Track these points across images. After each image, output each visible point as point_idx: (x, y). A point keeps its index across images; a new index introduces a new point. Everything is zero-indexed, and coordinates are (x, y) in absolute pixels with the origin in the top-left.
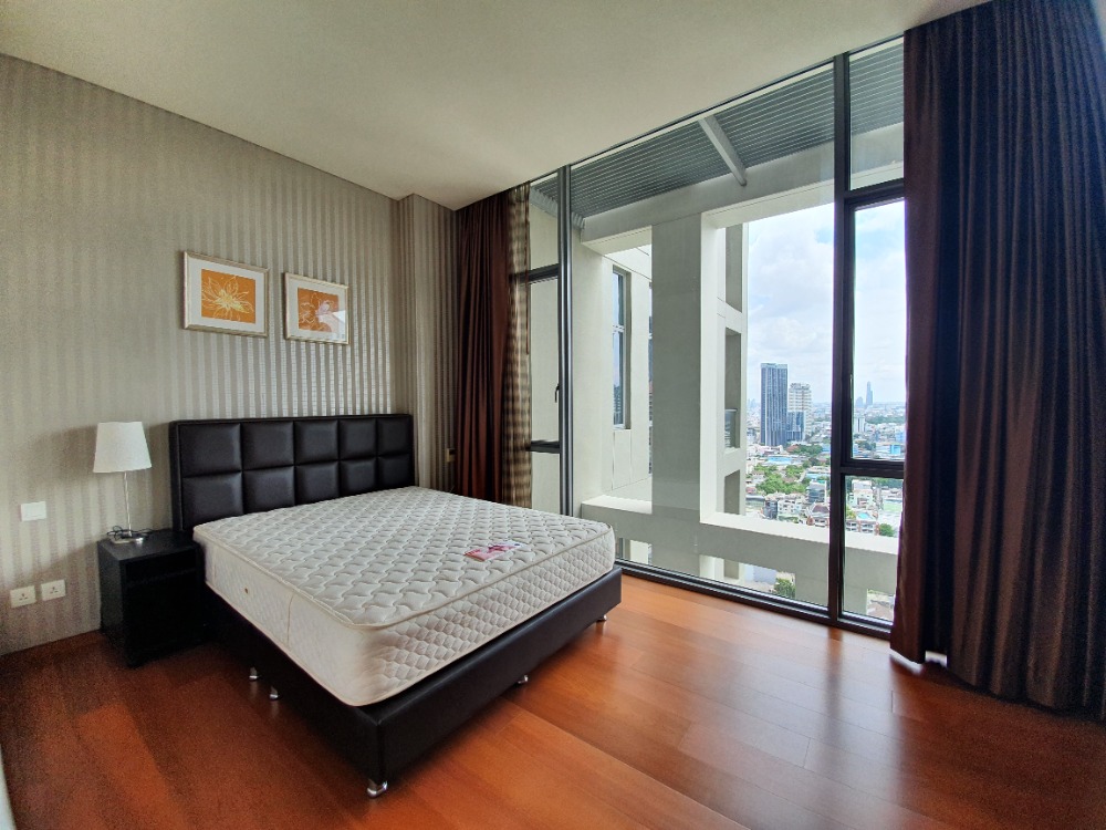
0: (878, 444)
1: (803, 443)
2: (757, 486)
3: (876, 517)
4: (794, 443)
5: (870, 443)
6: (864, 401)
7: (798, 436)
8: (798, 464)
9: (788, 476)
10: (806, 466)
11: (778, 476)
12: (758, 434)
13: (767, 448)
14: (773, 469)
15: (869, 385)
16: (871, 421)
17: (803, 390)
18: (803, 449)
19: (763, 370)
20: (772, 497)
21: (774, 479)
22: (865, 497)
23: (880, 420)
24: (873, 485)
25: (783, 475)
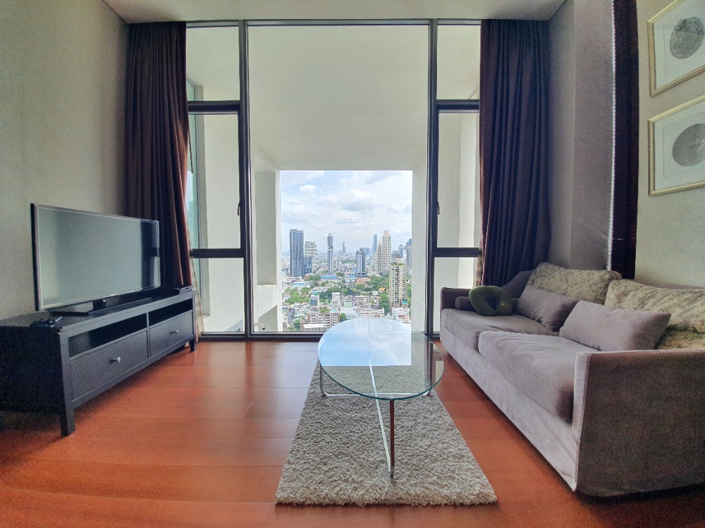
0: (346, 273)
1: (312, 274)
2: (286, 301)
4: (307, 275)
5: (342, 273)
6: (342, 252)
7: (309, 271)
8: (309, 286)
9: (303, 294)
10: (312, 287)
11: (298, 294)
12: (289, 270)
13: (293, 278)
14: (296, 290)
15: (343, 244)
16: (344, 262)
17: (312, 245)
18: (311, 278)
19: (291, 233)
20: (292, 306)
21: (295, 296)
22: (337, 301)
23: (348, 261)
24: (341, 294)
25: (300, 293)
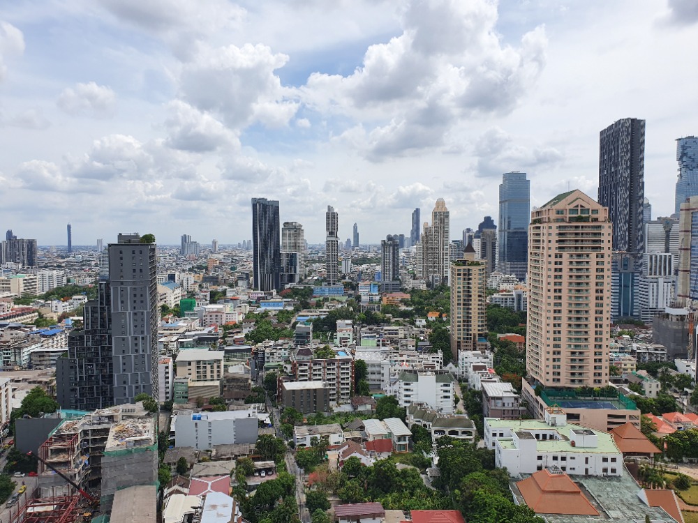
0: (361, 284)
1: (296, 286)
3: (353, 354)
4: (287, 286)
5: (354, 283)
6: (352, 243)
7: (291, 279)
8: (290, 308)
9: (280, 322)
10: (297, 310)
11: (270, 323)
12: (252, 279)
13: (260, 294)
14: (265, 314)
15: (355, 228)
16: (357, 262)
17: (295, 230)
18: (295, 292)
19: (254, 206)
20: (259, 346)
21: (265, 326)
22: (346, 336)
23: (364, 260)
24: (354, 324)
25: (275, 321)
